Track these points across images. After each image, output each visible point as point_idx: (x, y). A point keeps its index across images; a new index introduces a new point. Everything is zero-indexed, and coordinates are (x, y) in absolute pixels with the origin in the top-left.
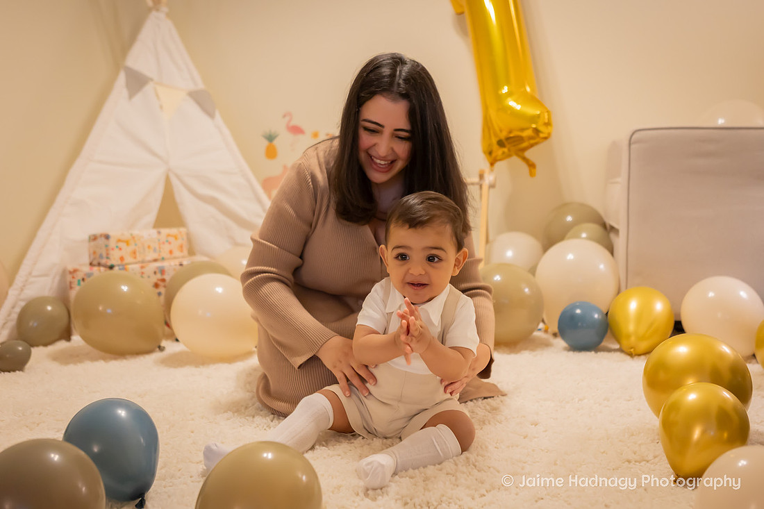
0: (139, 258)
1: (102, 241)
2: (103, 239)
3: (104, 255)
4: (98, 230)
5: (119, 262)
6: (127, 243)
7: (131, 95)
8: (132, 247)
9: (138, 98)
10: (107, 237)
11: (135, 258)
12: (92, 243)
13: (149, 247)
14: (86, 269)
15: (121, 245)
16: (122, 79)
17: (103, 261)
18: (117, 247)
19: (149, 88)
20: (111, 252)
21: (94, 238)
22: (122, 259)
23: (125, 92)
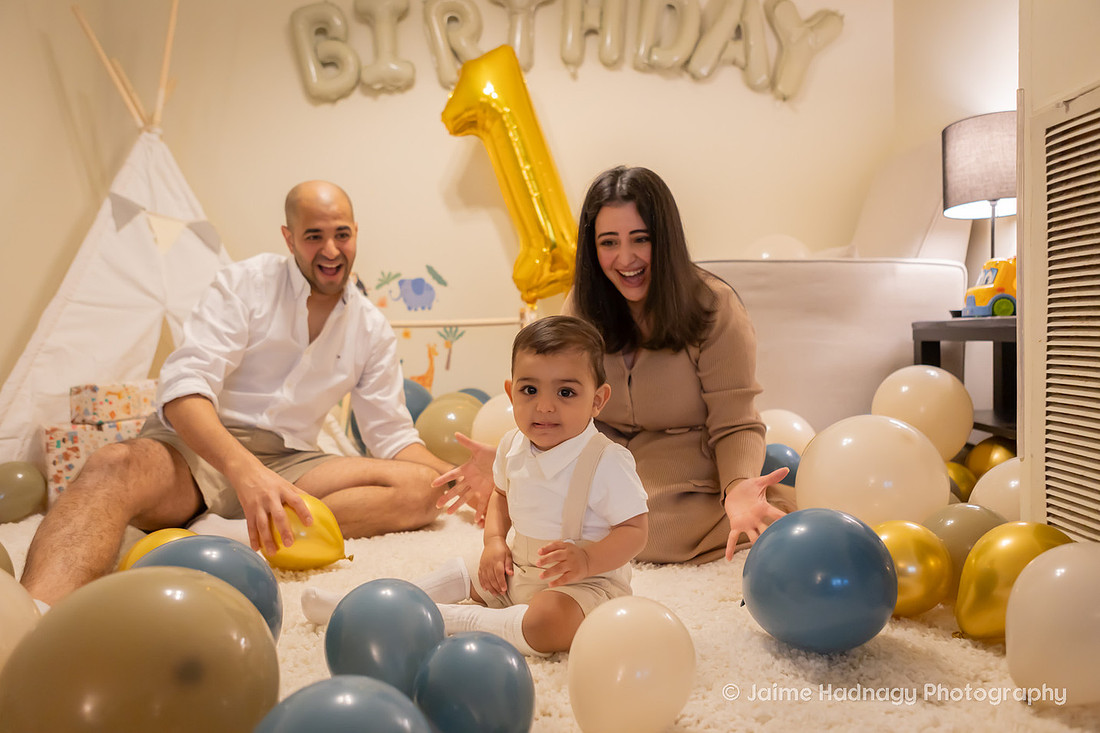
0: (133, 414)
1: (86, 395)
2: (89, 391)
3: (91, 410)
4: (81, 382)
5: (109, 419)
6: (119, 395)
7: (119, 228)
8: (125, 401)
9: (128, 228)
10: (94, 389)
11: (129, 413)
12: (75, 397)
13: (145, 400)
14: (68, 428)
15: (110, 398)
16: (107, 207)
17: (89, 418)
18: (106, 400)
19: (140, 218)
20: (100, 407)
21: (77, 391)
22: (112, 414)
23: (111, 223)
